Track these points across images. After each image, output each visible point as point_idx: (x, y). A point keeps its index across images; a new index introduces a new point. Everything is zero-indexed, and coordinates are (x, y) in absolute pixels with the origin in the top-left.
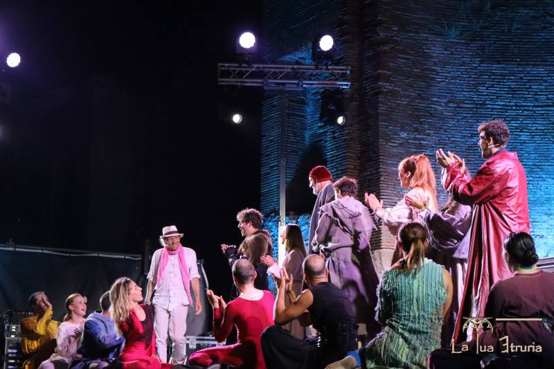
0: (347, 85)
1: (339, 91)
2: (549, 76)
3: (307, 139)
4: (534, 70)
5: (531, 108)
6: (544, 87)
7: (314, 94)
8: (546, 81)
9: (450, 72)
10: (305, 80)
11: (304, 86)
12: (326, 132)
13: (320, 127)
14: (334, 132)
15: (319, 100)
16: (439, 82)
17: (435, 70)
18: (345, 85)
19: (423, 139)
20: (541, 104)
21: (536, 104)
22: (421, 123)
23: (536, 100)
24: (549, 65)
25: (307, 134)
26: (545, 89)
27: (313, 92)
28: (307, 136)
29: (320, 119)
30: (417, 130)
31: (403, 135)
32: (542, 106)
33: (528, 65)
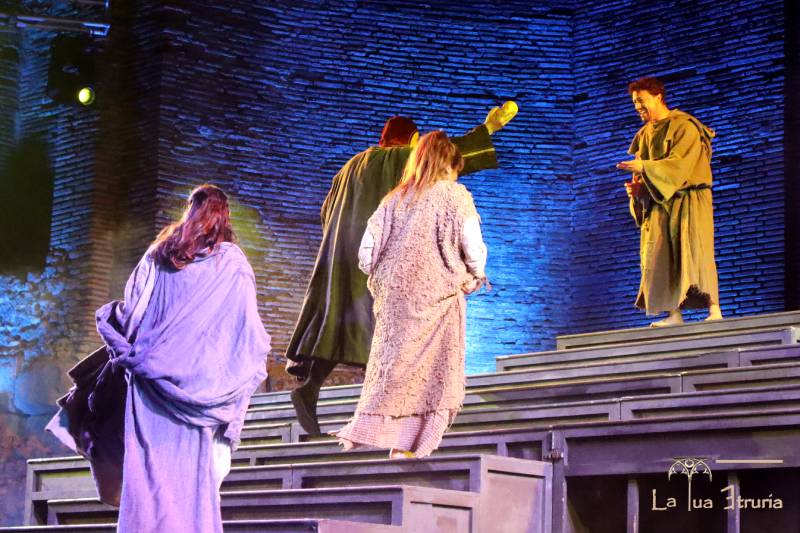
0: (102, 29)
1: (87, 38)
2: (481, 41)
3: (17, 128)
4: (455, 28)
5: (445, 98)
6: (470, 61)
7: (36, 42)
8: (474, 50)
9: (299, 20)
10: (22, 13)
11: (19, 25)
12: (56, 116)
13: (45, 107)
14: (72, 119)
15: (45, 54)
16: (278, 37)
17: (271, 14)
18: (99, 29)
19: (242, 143)
20: (464, 92)
21: (455, 91)
22: (241, 112)
23: (454, 84)
24: (483, 21)
25: (19, 118)
26: (473, 64)
27: (35, 37)
28: (18, 122)
29: (47, 91)
30: (230, 124)
31: (206, 133)
32: (465, 96)
33: (443, 16)
